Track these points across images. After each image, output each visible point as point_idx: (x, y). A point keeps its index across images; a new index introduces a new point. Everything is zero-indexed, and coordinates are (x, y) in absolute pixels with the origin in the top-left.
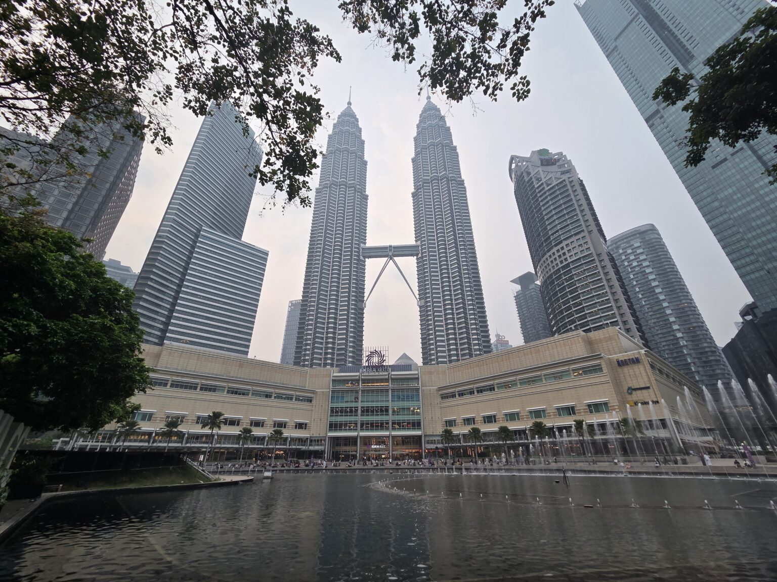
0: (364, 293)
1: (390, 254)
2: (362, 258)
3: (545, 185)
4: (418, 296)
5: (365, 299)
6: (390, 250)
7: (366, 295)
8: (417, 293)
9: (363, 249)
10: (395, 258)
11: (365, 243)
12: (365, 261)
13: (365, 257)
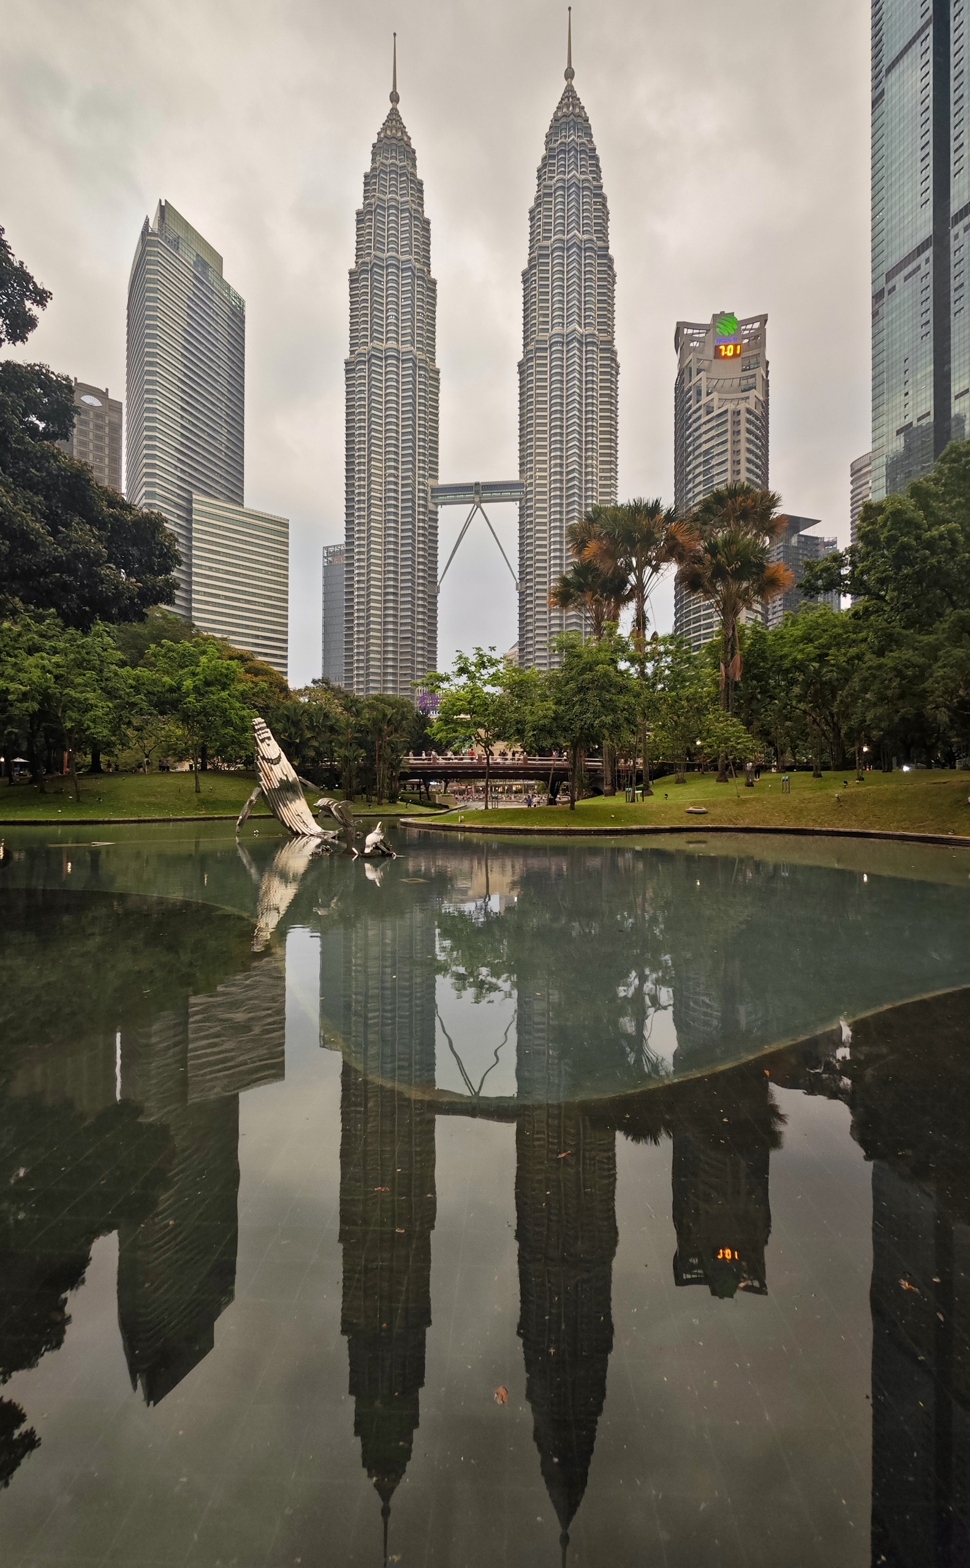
0: (436, 569)
1: (477, 500)
2: (431, 507)
3: (701, 412)
4: (517, 575)
5: (439, 578)
6: (477, 493)
7: (440, 572)
8: (516, 569)
9: (434, 490)
10: (483, 505)
11: (436, 477)
12: (436, 513)
13: (436, 505)
